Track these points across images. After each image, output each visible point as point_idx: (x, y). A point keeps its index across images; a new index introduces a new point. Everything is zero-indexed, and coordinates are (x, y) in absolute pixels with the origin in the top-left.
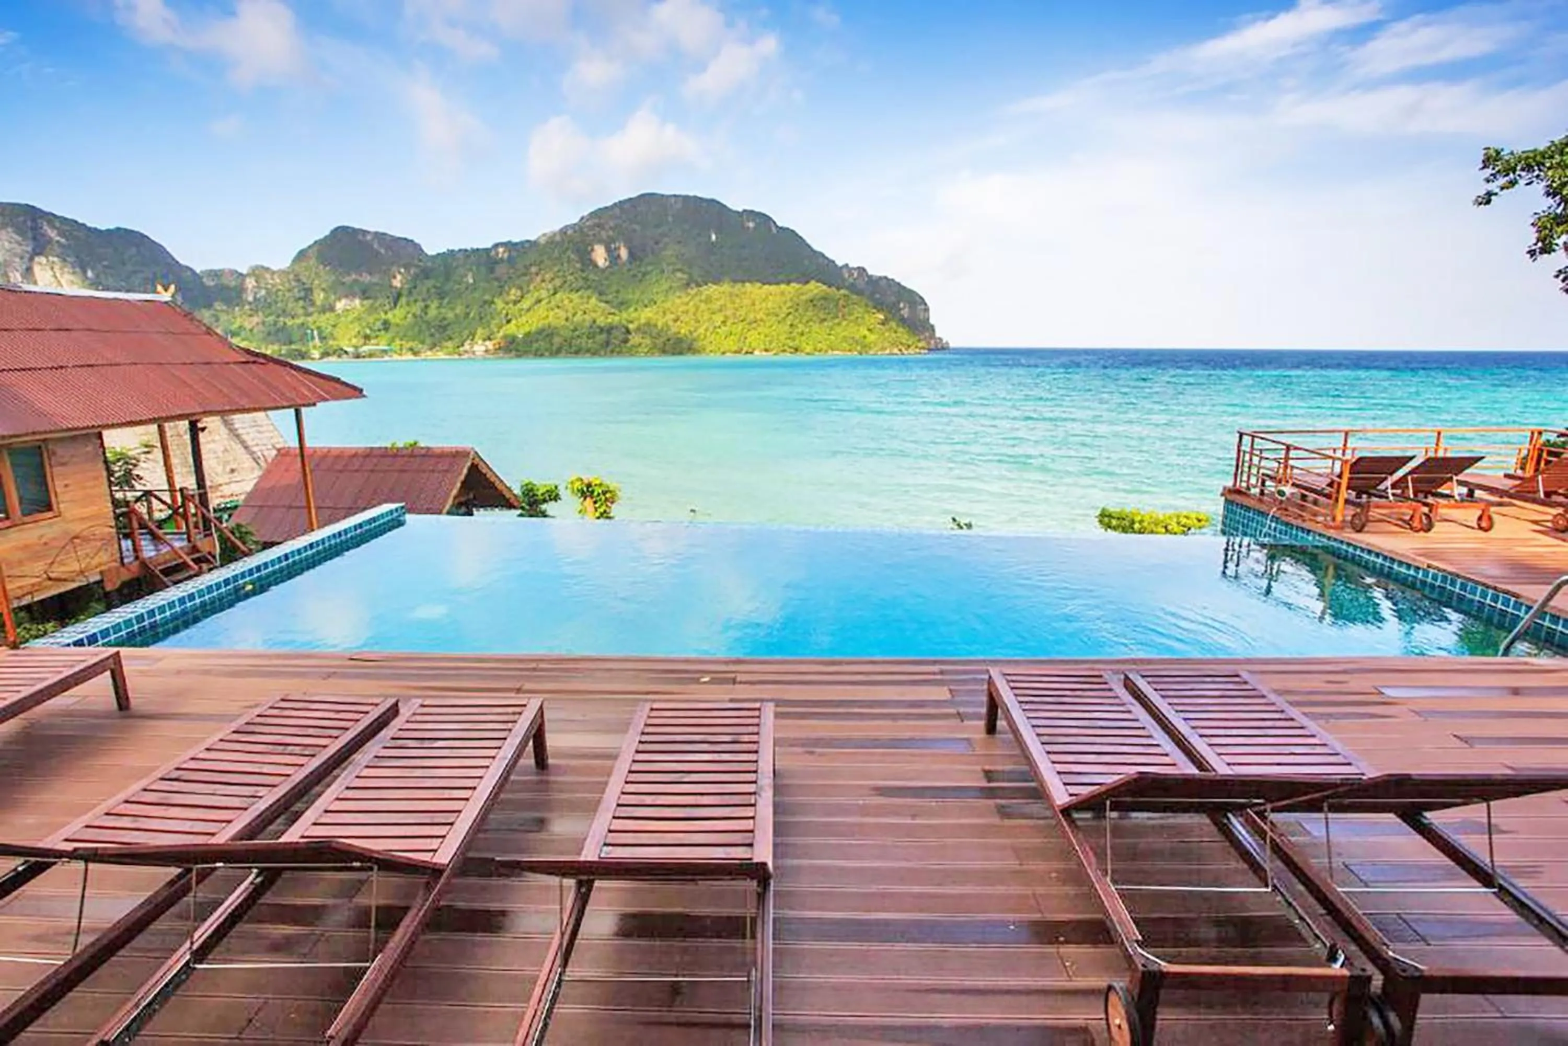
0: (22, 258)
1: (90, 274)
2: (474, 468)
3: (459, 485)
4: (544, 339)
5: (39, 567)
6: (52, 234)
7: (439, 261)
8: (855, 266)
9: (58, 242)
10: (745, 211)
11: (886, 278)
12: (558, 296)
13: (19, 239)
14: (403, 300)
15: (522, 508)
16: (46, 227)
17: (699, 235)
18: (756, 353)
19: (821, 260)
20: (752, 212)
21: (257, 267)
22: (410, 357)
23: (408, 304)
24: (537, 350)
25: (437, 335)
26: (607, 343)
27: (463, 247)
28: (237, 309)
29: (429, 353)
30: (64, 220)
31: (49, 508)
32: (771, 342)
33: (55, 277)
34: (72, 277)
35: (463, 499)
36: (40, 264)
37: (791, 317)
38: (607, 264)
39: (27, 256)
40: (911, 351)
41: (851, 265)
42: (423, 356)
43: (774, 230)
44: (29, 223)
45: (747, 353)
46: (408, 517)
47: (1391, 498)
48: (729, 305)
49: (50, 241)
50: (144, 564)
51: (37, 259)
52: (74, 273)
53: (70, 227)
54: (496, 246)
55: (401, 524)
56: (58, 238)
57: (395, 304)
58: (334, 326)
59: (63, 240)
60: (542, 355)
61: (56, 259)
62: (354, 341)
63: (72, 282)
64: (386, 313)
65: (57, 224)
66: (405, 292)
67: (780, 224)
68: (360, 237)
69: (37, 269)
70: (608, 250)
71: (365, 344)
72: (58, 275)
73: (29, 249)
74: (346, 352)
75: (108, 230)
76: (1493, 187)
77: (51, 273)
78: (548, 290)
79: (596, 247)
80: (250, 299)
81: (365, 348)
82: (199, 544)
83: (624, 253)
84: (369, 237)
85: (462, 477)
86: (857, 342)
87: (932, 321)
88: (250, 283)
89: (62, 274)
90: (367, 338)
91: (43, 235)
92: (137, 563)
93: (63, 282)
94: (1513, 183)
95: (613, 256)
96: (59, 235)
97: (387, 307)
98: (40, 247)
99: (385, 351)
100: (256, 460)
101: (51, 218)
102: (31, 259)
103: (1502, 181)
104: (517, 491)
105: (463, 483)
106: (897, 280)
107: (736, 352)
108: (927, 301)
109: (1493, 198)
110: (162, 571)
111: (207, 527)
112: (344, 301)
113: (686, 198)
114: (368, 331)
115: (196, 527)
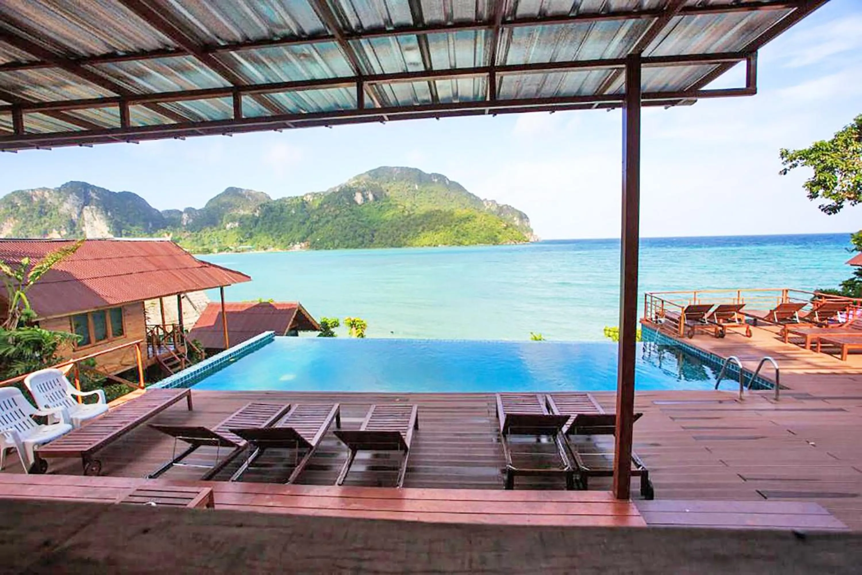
0: (78, 207)
1: (109, 214)
2: (299, 311)
3: (292, 320)
4: (330, 241)
5: (117, 360)
6: (93, 195)
7: (277, 202)
8: (490, 199)
9: (96, 199)
10: (433, 174)
11: (507, 205)
12: (338, 219)
13: (77, 198)
14: (260, 223)
15: (321, 330)
16: (91, 192)
17: (409, 186)
18: (440, 246)
19: (472, 197)
20: (436, 174)
21: (189, 208)
22: (263, 251)
23: (262, 224)
24: (327, 246)
25: (277, 240)
26: (363, 242)
27: (290, 196)
28: (178, 229)
29: (272, 249)
30: (99, 188)
31: (122, 334)
32: (447, 240)
33: (93, 215)
34: (102, 216)
35: (293, 327)
36: (86, 210)
37: (457, 227)
38: (362, 202)
39: (81, 206)
40: (521, 243)
41: (488, 199)
42: (268, 250)
43: (447, 182)
44: (83, 191)
45: (434, 246)
46: (276, 338)
47: (707, 323)
48: (425, 222)
49: (92, 198)
50: (157, 359)
51: (86, 207)
52: (102, 213)
53: (102, 192)
54: (307, 195)
55: (273, 340)
56: (95, 197)
57: (256, 224)
58: (225, 236)
59: (98, 199)
60: (329, 249)
61: (94, 207)
62: (235, 244)
63: (101, 218)
64: (251, 229)
65: (96, 191)
66: (261, 219)
67: (450, 179)
68: (240, 192)
69: (85, 212)
70: (363, 196)
71: (240, 245)
72: (95, 215)
73: (82, 203)
74: (231, 250)
75: (119, 193)
76: (787, 166)
77: (91, 214)
78: (332, 216)
79: (357, 194)
80: (185, 224)
81: (241, 247)
82: (179, 350)
83: (371, 197)
84: (244, 192)
85: (294, 317)
86: (492, 239)
87: (531, 227)
88: (185, 216)
89: (97, 214)
90: (241, 242)
91: (90, 196)
92: (154, 358)
93: (96, 218)
94: (795, 165)
95: (366, 199)
96: (97, 196)
97: (252, 227)
98: (87, 201)
99: (250, 249)
100: (195, 308)
101: (93, 188)
102: (82, 208)
103: (790, 164)
104: (319, 322)
105: (294, 319)
106: (512, 206)
107: (429, 245)
108: (528, 216)
109: (788, 171)
110: (165, 362)
111: (182, 341)
112: (230, 224)
113: (402, 168)
114: (242, 239)
115: (178, 341)
